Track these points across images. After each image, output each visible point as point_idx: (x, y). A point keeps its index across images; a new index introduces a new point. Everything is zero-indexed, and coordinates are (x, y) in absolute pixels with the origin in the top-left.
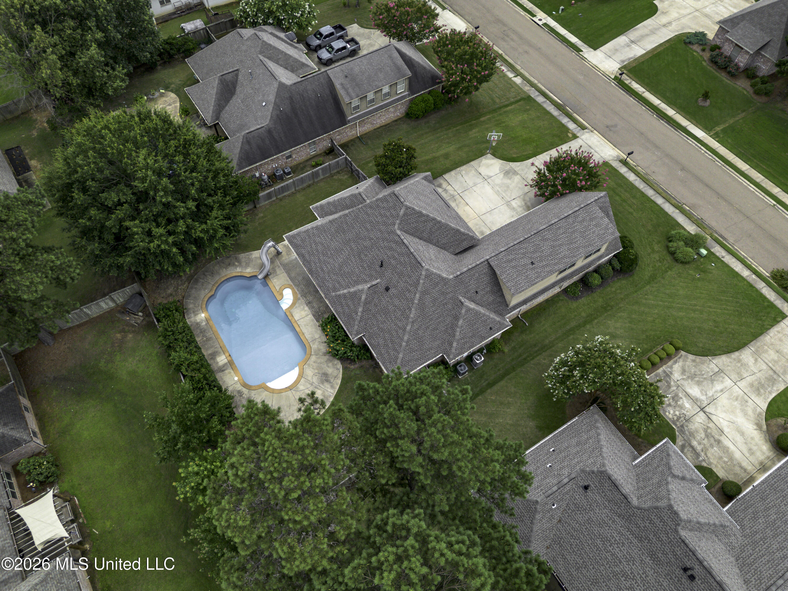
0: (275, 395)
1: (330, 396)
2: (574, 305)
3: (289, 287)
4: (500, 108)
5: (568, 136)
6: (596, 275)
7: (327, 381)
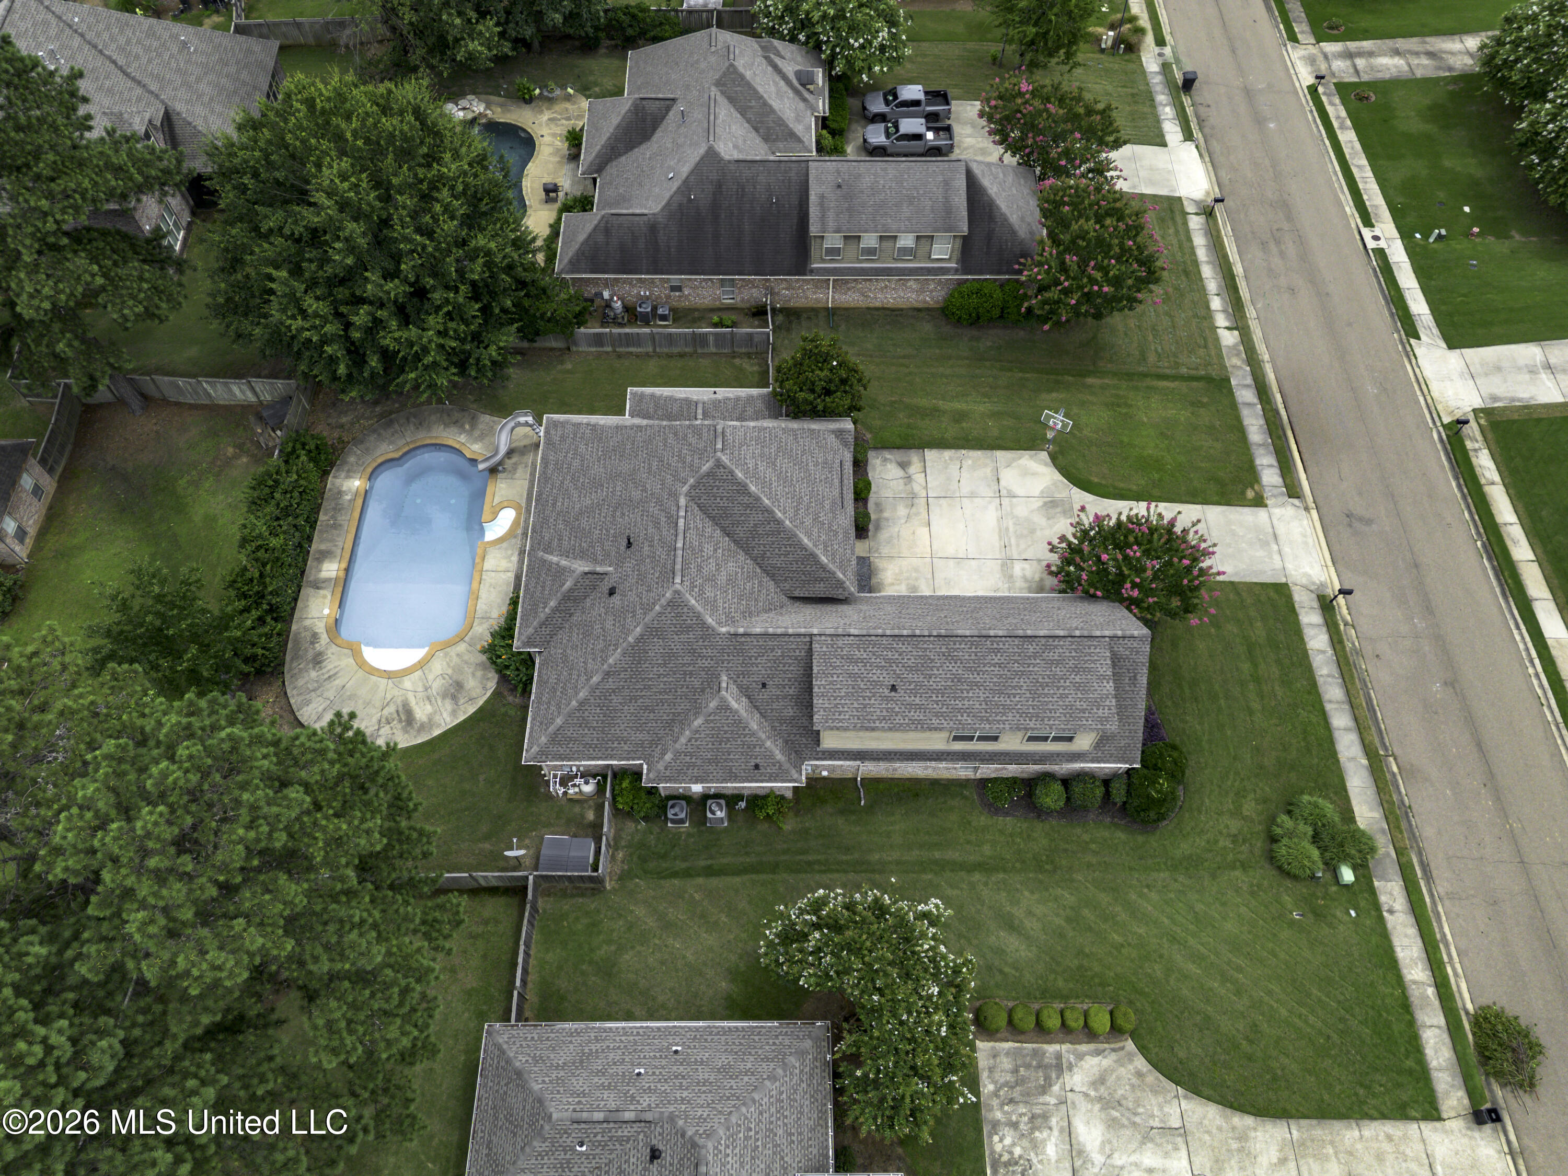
0: (361, 673)
1: (439, 726)
2: (983, 820)
3: (517, 508)
4: (1145, 375)
5: (1243, 493)
6: (1058, 787)
7: (454, 698)
